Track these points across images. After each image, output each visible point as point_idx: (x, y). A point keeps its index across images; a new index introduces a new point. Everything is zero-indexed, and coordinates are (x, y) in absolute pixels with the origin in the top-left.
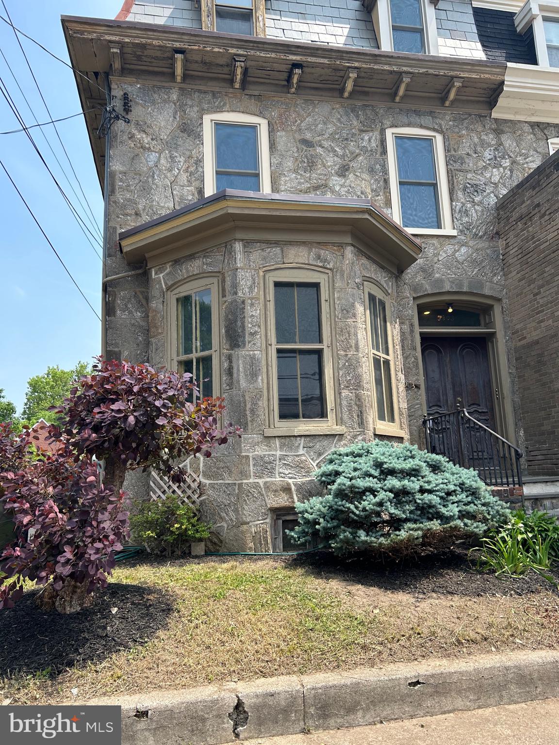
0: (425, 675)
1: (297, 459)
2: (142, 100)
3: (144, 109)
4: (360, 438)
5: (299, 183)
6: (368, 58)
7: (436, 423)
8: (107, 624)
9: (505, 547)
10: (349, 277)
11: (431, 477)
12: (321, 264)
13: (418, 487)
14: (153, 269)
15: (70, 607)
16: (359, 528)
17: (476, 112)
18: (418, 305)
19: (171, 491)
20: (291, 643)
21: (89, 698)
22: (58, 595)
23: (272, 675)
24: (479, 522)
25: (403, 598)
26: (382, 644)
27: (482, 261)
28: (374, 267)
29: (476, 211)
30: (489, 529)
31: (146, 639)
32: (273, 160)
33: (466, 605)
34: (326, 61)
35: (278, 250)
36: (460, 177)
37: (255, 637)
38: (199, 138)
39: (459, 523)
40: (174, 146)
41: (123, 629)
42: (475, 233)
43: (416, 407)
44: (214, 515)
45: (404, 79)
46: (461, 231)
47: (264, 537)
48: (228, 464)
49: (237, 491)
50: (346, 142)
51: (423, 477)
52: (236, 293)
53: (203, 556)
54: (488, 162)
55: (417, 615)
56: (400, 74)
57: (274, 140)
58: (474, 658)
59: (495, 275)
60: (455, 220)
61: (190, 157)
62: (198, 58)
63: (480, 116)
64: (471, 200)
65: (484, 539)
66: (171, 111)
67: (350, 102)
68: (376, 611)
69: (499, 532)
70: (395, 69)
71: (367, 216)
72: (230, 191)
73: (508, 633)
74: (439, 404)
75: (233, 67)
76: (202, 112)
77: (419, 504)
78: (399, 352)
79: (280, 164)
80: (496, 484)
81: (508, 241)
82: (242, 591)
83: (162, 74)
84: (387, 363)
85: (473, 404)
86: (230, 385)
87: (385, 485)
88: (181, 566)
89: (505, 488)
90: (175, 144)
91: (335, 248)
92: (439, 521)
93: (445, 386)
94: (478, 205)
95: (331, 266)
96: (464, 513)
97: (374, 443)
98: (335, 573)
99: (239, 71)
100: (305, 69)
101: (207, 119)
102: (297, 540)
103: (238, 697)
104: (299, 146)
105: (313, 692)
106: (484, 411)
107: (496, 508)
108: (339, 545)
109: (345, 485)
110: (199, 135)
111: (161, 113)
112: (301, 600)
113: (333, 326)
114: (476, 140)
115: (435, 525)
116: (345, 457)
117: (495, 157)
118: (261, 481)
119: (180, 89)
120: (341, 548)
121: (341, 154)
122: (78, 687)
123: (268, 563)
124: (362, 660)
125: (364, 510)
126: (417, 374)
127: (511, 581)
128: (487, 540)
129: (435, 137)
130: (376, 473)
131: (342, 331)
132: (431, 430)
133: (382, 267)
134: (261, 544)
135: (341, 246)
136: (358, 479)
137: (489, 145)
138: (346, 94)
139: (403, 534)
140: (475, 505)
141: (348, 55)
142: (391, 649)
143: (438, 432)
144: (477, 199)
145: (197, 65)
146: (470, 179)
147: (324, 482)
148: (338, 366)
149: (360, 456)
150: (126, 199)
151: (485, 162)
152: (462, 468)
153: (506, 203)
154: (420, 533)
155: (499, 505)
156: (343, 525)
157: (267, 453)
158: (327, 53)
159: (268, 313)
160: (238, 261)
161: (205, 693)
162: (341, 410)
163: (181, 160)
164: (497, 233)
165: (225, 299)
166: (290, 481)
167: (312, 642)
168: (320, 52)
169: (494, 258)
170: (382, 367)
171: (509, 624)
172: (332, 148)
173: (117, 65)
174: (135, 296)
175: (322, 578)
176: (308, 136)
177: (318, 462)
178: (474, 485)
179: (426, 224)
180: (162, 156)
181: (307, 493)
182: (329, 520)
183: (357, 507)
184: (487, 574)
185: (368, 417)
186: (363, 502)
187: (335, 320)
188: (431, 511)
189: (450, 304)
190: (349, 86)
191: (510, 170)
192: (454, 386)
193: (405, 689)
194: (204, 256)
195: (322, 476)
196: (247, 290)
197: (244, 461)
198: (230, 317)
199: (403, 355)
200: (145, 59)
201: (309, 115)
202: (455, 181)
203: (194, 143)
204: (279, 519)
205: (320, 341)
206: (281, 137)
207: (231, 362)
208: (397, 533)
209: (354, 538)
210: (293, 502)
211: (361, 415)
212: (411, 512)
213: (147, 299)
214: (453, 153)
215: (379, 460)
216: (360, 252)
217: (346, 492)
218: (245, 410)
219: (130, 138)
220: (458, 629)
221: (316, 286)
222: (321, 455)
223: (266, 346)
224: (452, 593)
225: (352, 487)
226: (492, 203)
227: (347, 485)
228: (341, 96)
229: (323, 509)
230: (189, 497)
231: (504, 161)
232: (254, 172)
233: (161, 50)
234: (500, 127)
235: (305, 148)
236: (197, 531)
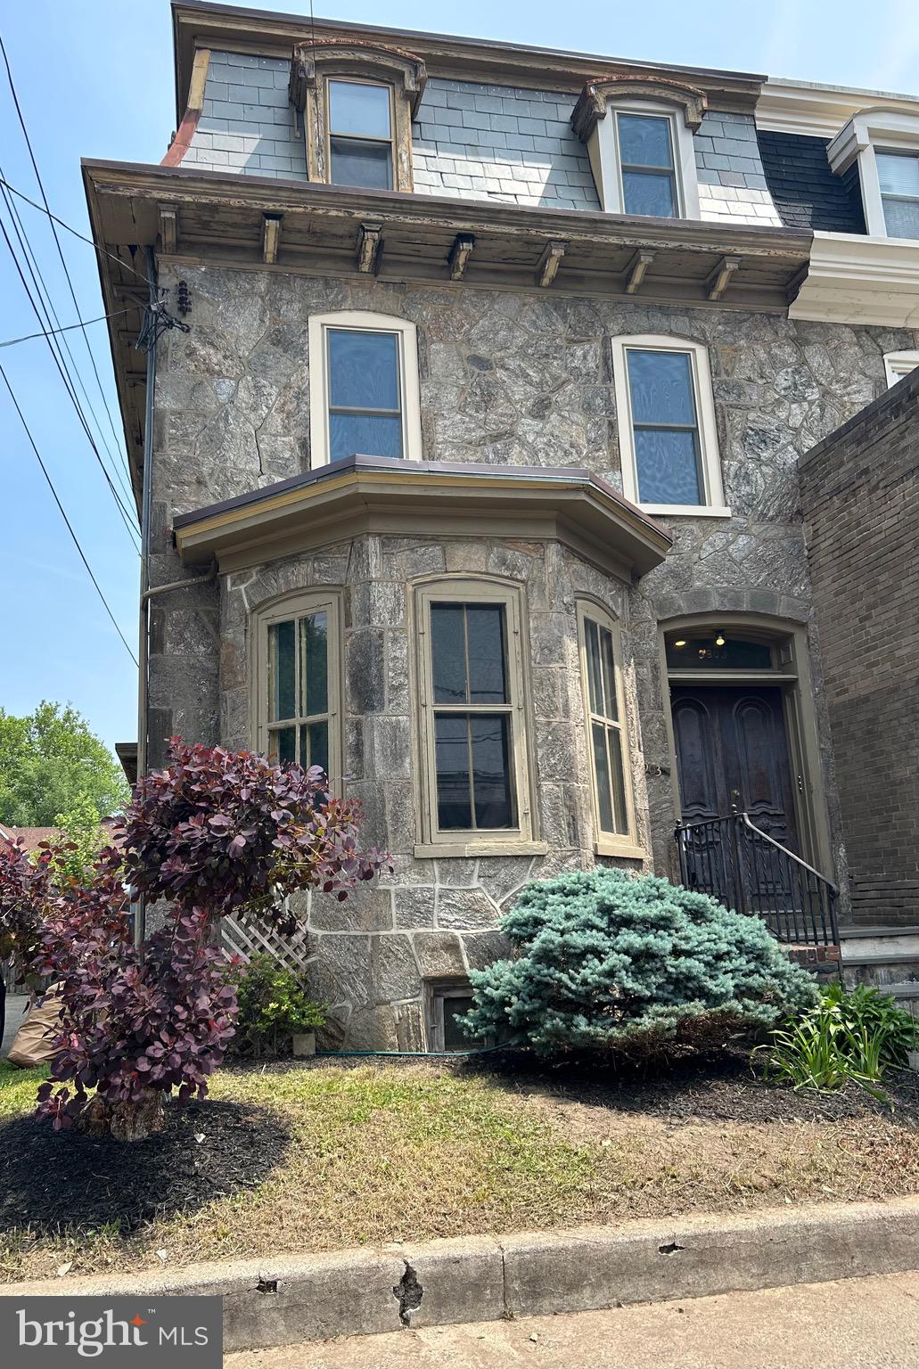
0: (684, 1236)
1: (469, 896)
2: (208, 292)
3: (211, 308)
4: (572, 861)
5: (468, 430)
6: (583, 224)
7: (697, 834)
8: (193, 1157)
9: (810, 1045)
10: (552, 595)
11: (691, 930)
12: (507, 573)
13: (669, 947)
14: (229, 577)
15: (134, 1132)
16: (576, 1012)
17: (765, 309)
18: (665, 634)
19: (257, 946)
20: (479, 1189)
21: (185, 1264)
22: (113, 1113)
23: (454, 1235)
24: (767, 1003)
25: (646, 1123)
26: (617, 1191)
27: (774, 560)
28: (593, 575)
29: (763, 475)
30: (784, 1015)
31: (256, 1181)
32: (425, 392)
33: (747, 1136)
34: (513, 230)
35: (437, 550)
36: (737, 418)
37: (423, 1179)
38: (302, 355)
39: (736, 1005)
40: (260, 368)
41: (219, 1165)
42: (762, 511)
43: (664, 806)
44: (330, 987)
45: (642, 259)
46: (738, 510)
47: (414, 1026)
48: (355, 904)
49: (369, 949)
50: (545, 360)
51: (677, 930)
52: (369, 621)
53: (313, 1057)
54: (783, 392)
55: (670, 1149)
56: (636, 249)
57: (426, 358)
58: (759, 1213)
59: (795, 583)
60: (728, 491)
61: (287, 387)
62: (302, 225)
63: (769, 316)
64: (755, 456)
65: (776, 1031)
66: (256, 310)
67: (551, 293)
68: (607, 1143)
69: (800, 1021)
70: (628, 243)
71: (583, 497)
72: (363, 459)
73: (810, 1177)
74: (702, 801)
75: (359, 240)
76: (307, 311)
77: (671, 973)
78: (635, 714)
79: (436, 397)
80: (797, 941)
81: (816, 527)
82: (393, 1111)
83: (243, 249)
84: (615, 733)
85: (761, 801)
86: (359, 771)
87: (617, 943)
88: (282, 1072)
89: (811, 947)
90: (263, 365)
91: (530, 546)
92: (704, 1002)
93: (713, 770)
94: (767, 465)
95: (523, 576)
96: (743, 988)
97: (597, 872)
98: (537, 1085)
99: (369, 246)
100: (478, 242)
101: (316, 324)
102: (473, 1030)
103: (406, 1263)
104: (468, 367)
105: (517, 1258)
106: (778, 812)
107: (795, 980)
108: (543, 1040)
109: (553, 943)
110: (302, 349)
111: (239, 313)
112: (487, 1126)
113: (527, 674)
114: (763, 355)
115: (697, 1008)
116: (550, 896)
117: (795, 384)
118: (409, 933)
119: (272, 273)
120: (545, 1045)
121: (538, 380)
122: (166, 1247)
123: (422, 1070)
124: (588, 1214)
125: (585, 982)
126: (665, 751)
127: (818, 1099)
128: (780, 1032)
129: (693, 350)
130: (603, 924)
131: (541, 684)
132: (689, 845)
133: (606, 574)
134: (409, 1038)
135: (541, 543)
136: (574, 933)
137: (785, 364)
138: (546, 281)
139: (646, 1023)
140: (761, 975)
141: (551, 221)
142: (631, 1199)
143: (700, 849)
144: (765, 455)
145: (300, 235)
146: (754, 421)
147: (515, 935)
148: (536, 741)
149: (575, 893)
150: (181, 458)
151: (778, 393)
152: (741, 915)
153: (813, 463)
154: (674, 1020)
155: (799, 976)
156: (549, 1007)
157: (420, 886)
158: (516, 217)
159: (421, 653)
160: (372, 569)
161: (357, 1257)
162: (541, 814)
163: (273, 392)
164: (799, 512)
165: (349, 630)
166: (458, 933)
167: (511, 1186)
168: (503, 216)
169: (795, 553)
170: (606, 740)
171: (813, 1163)
172: (522, 370)
173: (169, 237)
174: (197, 619)
175: (516, 1093)
176: (483, 350)
177: (502, 901)
178: (760, 943)
179: (679, 495)
180: (240, 386)
181: (487, 953)
182: (527, 998)
183: (572, 979)
184: (780, 1087)
185: (586, 826)
186: (582, 971)
187: (530, 665)
188: (690, 985)
189: (719, 632)
190: (551, 268)
191: (819, 406)
192: (727, 770)
193: (654, 1257)
194: (316, 559)
195: (512, 926)
196: (387, 616)
197: (381, 899)
198: (358, 659)
199: (641, 717)
200: (215, 226)
201: (484, 315)
202: (728, 424)
203: (294, 364)
204: (439, 996)
205: (506, 700)
206: (438, 352)
207: (359, 734)
208: (637, 1020)
209: (568, 1028)
210: (462, 968)
211: (573, 823)
212: (659, 987)
213: (217, 625)
214: (724, 377)
215: (607, 902)
216: (570, 552)
217: (556, 953)
218: (383, 814)
219: (188, 355)
220: (734, 1170)
221: (500, 608)
222: (507, 891)
223: (418, 708)
224: (725, 1117)
225: (565, 945)
226: (791, 461)
227: (556, 942)
228: (538, 285)
229: (515, 981)
230: (288, 958)
231: (809, 390)
232: (391, 411)
233: (242, 214)
234: (803, 334)
235: (477, 371)
236: (303, 1015)
